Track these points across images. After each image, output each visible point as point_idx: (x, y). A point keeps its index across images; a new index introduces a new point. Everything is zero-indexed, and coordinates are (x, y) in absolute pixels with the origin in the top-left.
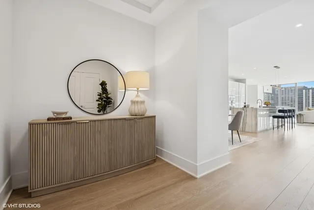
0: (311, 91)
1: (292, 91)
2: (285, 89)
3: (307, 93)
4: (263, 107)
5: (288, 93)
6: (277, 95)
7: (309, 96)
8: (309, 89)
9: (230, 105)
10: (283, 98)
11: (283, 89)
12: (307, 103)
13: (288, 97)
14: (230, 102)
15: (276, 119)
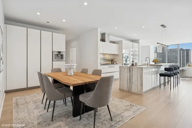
0: (185, 51)
1: (174, 51)
2: (170, 50)
3: (183, 53)
4: (151, 65)
5: (172, 52)
6: (165, 54)
7: (184, 55)
8: (184, 50)
9: (124, 62)
10: (169, 56)
11: (169, 50)
12: (183, 59)
13: (172, 56)
14: (124, 59)
15: (163, 77)
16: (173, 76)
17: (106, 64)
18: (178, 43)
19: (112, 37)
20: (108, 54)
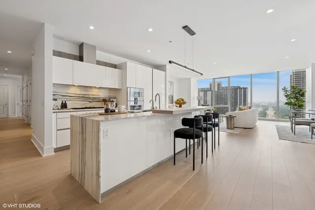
0: (243, 89)
3: (240, 91)
7: (241, 94)
16: (210, 130)
17: (86, 108)
18: (229, 75)
19: (100, 52)
20: (95, 87)
